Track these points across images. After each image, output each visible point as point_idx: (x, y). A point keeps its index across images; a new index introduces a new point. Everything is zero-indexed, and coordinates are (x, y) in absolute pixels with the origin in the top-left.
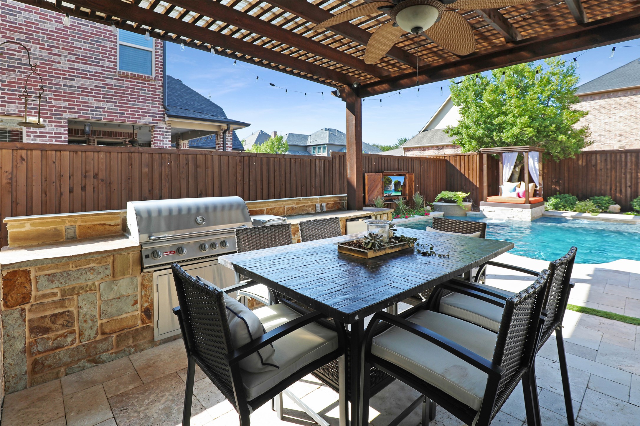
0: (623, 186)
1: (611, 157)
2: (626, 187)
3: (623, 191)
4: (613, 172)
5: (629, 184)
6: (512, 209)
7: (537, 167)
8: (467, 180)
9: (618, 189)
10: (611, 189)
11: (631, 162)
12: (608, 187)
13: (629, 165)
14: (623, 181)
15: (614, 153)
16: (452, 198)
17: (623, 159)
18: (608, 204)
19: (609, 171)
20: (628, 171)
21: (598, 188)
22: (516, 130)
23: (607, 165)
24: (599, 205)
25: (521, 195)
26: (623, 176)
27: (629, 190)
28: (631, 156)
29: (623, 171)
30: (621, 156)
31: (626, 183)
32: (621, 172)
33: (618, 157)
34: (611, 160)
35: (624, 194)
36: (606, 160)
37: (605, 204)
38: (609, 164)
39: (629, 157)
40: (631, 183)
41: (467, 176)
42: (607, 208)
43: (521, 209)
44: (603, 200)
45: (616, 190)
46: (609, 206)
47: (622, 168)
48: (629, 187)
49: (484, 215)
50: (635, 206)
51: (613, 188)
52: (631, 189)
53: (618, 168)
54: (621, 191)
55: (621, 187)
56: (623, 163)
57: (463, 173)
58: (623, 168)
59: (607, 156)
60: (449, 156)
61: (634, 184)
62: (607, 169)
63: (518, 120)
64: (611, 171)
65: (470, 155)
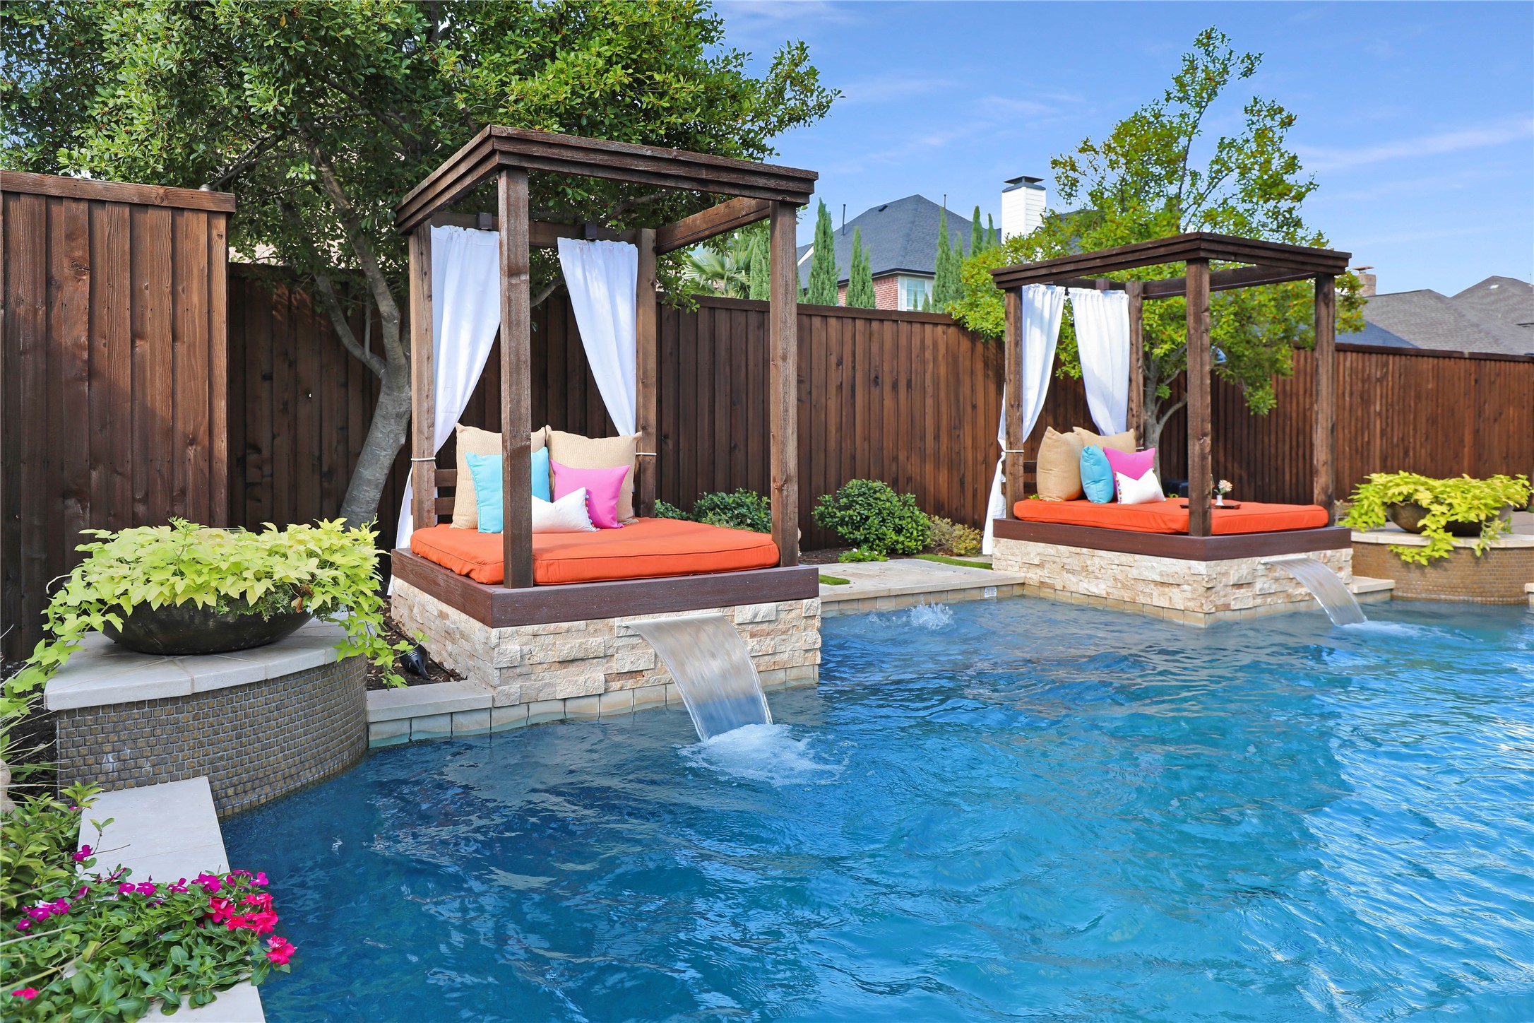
16: (298, 588)
65: (144, 206)
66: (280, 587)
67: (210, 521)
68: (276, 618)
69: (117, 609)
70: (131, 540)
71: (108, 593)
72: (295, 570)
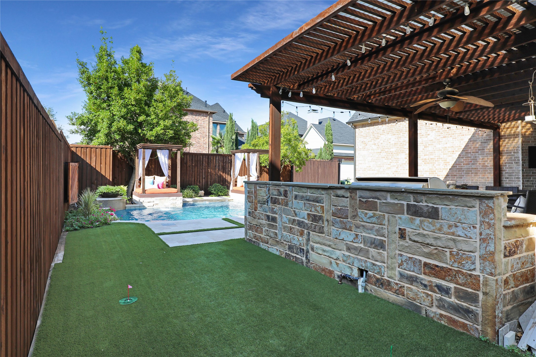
0: (201, 178)
3: (201, 181)
4: (196, 168)
5: (204, 176)
6: (168, 198)
7: (167, 162)
8: (98, 173)
9: (198, 180)
10: (195, 180)
12: (193, 179)
13: (204, 162)
14: (201, 174)
16: (118, 192)
17: (201, 160)
19: (194, 167)
20: (204, 167)
21: (187, 179)
22: (158, 130)
24: (194, 191)
25: (160, 186)
26: (201, 171)
31: (202, 176)
32: (200, 168)
35: (201, 184)
36: (192, 159)
37: (197, 191)
38: (194, 162)
41: (98, 169)
42: (198, 193)
43: (175, 198)
49: (144, 206)
50: (213, 191)
52: (205, 180)
53: (199, 165)
56: (201, 162)
57: (94, 167)
58: (201, 165)
60: (77, 147)
61: (206, 177)
62: (193, 166)
63: (161, 122)
65: (102, 148)
66: (116, 191)
67: (110, 185)
68: (116, 194)
69: (102, 193)
70: (103, 187)
71: (101, 191)
72: (118, 190)
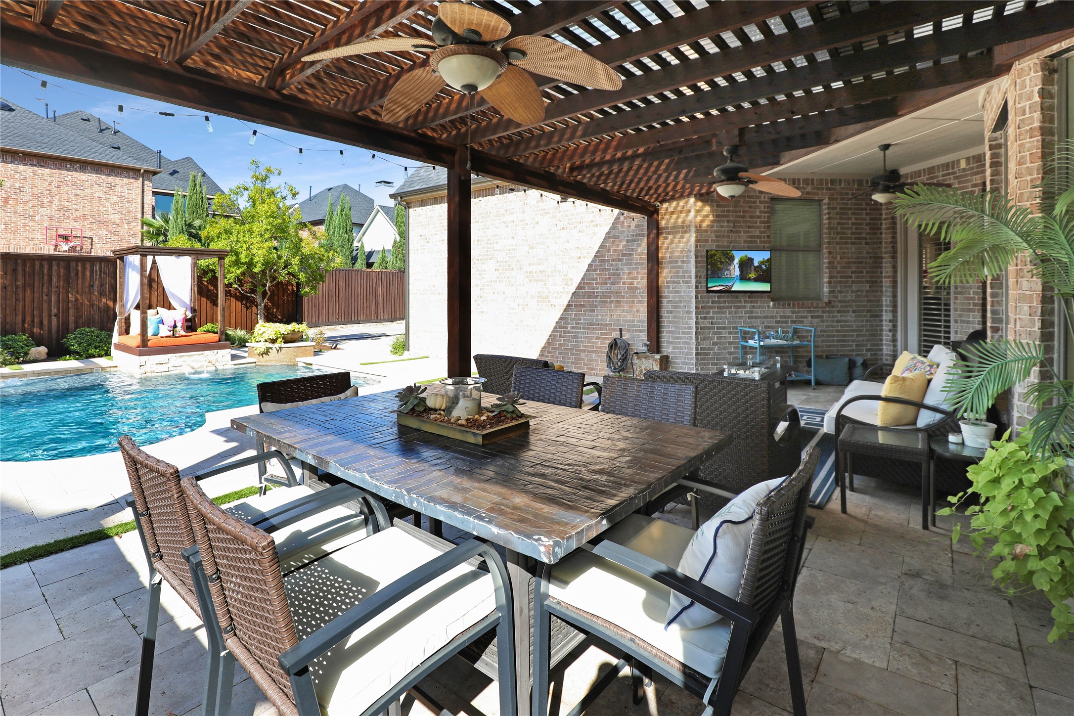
0: (45, 314)
1: (24, 265)
2: (50, 316)
3: (45, 322)
4: (28, 291)
5: (54, 311)
9: (36, 320)
10: (24, 322)
11: (59, 276)
13: (55, 280)
14: (45, 306)
15: (29, 259)
17: (46, 271)
18: (27, 348)
19: (20, 290)
20: (54, 289)
23: (16, 280)
24: (12, 350)
26: (45, 297)
27: (54, 320)
28: (58, 265)
29: (45, 290)
30: (41, 266)
31: (50, 310)
32: (42, 292)
33: (37, 267)
34: (24, 271)
37: (22, 348)
38: (20, 277)
39: (55, 268)
40: (58, 309)
42: (26, 354)
44: (15, 341)
45: (33, 321)
46: (29, 350)
47: (43, 285)
48: (55, 316)
50: (73, 346)
51: (28, 319)
52: (58, 319)
53: (36, 285)
54: (41, 322)
55: (41, 316)
56: (46, 278)
58: (46, 285)
59: (16, 263)
61: (63, 311)
62: (17, 287)
64: (25, 291)
